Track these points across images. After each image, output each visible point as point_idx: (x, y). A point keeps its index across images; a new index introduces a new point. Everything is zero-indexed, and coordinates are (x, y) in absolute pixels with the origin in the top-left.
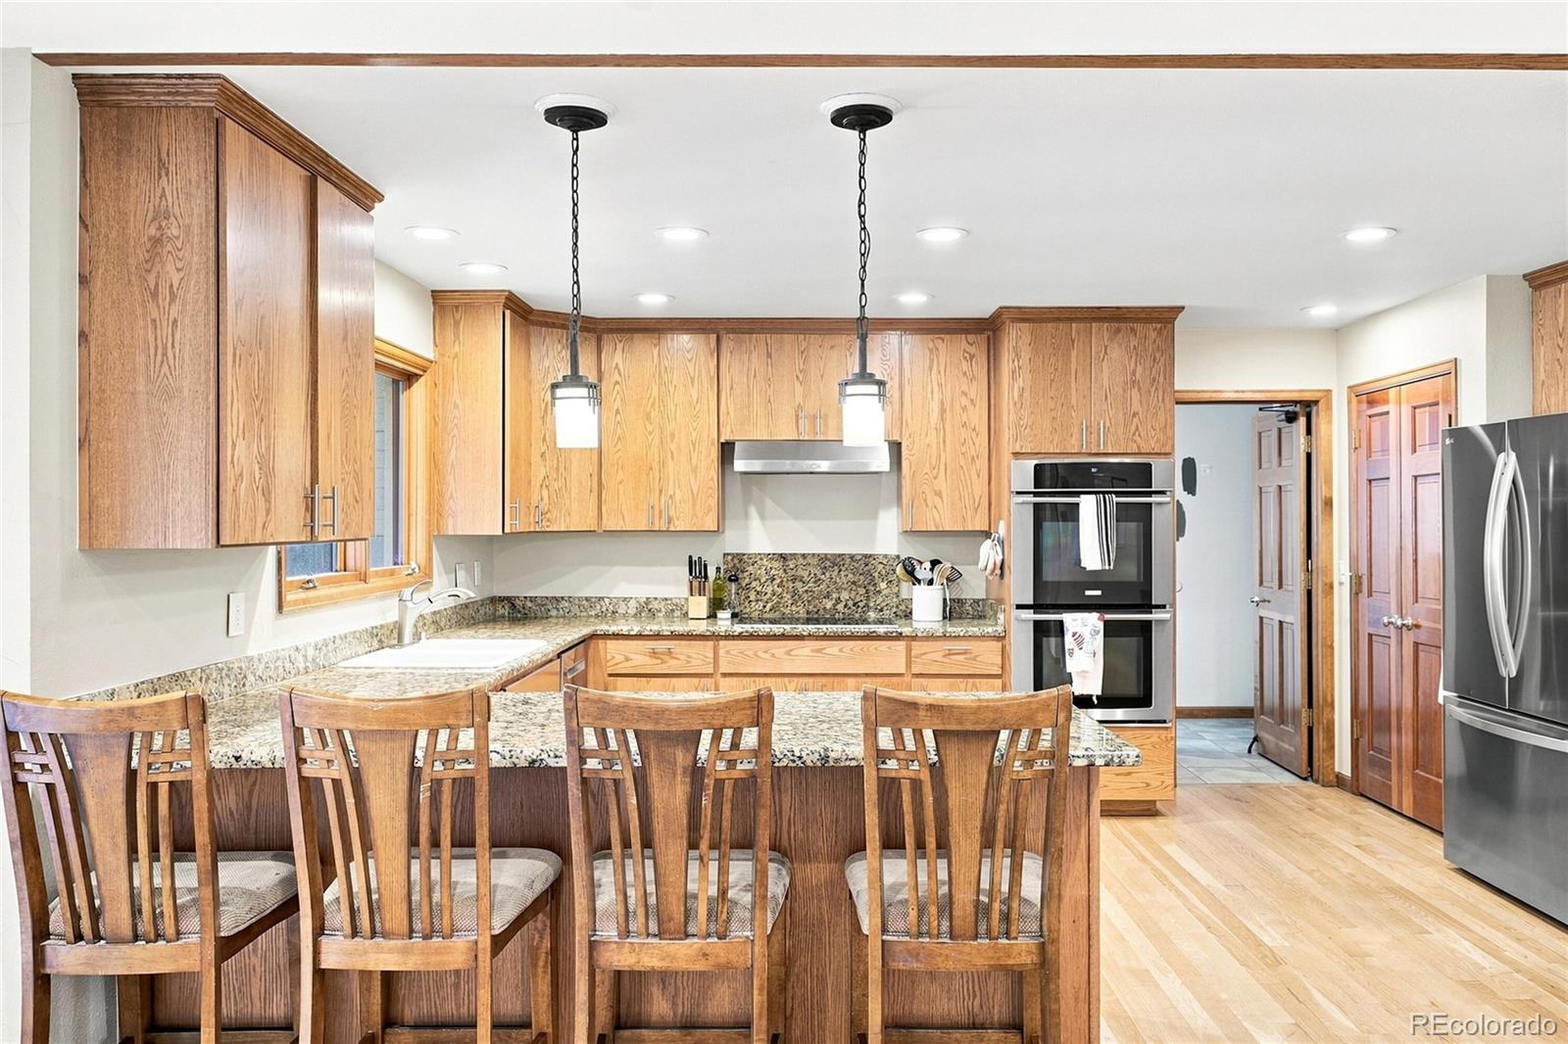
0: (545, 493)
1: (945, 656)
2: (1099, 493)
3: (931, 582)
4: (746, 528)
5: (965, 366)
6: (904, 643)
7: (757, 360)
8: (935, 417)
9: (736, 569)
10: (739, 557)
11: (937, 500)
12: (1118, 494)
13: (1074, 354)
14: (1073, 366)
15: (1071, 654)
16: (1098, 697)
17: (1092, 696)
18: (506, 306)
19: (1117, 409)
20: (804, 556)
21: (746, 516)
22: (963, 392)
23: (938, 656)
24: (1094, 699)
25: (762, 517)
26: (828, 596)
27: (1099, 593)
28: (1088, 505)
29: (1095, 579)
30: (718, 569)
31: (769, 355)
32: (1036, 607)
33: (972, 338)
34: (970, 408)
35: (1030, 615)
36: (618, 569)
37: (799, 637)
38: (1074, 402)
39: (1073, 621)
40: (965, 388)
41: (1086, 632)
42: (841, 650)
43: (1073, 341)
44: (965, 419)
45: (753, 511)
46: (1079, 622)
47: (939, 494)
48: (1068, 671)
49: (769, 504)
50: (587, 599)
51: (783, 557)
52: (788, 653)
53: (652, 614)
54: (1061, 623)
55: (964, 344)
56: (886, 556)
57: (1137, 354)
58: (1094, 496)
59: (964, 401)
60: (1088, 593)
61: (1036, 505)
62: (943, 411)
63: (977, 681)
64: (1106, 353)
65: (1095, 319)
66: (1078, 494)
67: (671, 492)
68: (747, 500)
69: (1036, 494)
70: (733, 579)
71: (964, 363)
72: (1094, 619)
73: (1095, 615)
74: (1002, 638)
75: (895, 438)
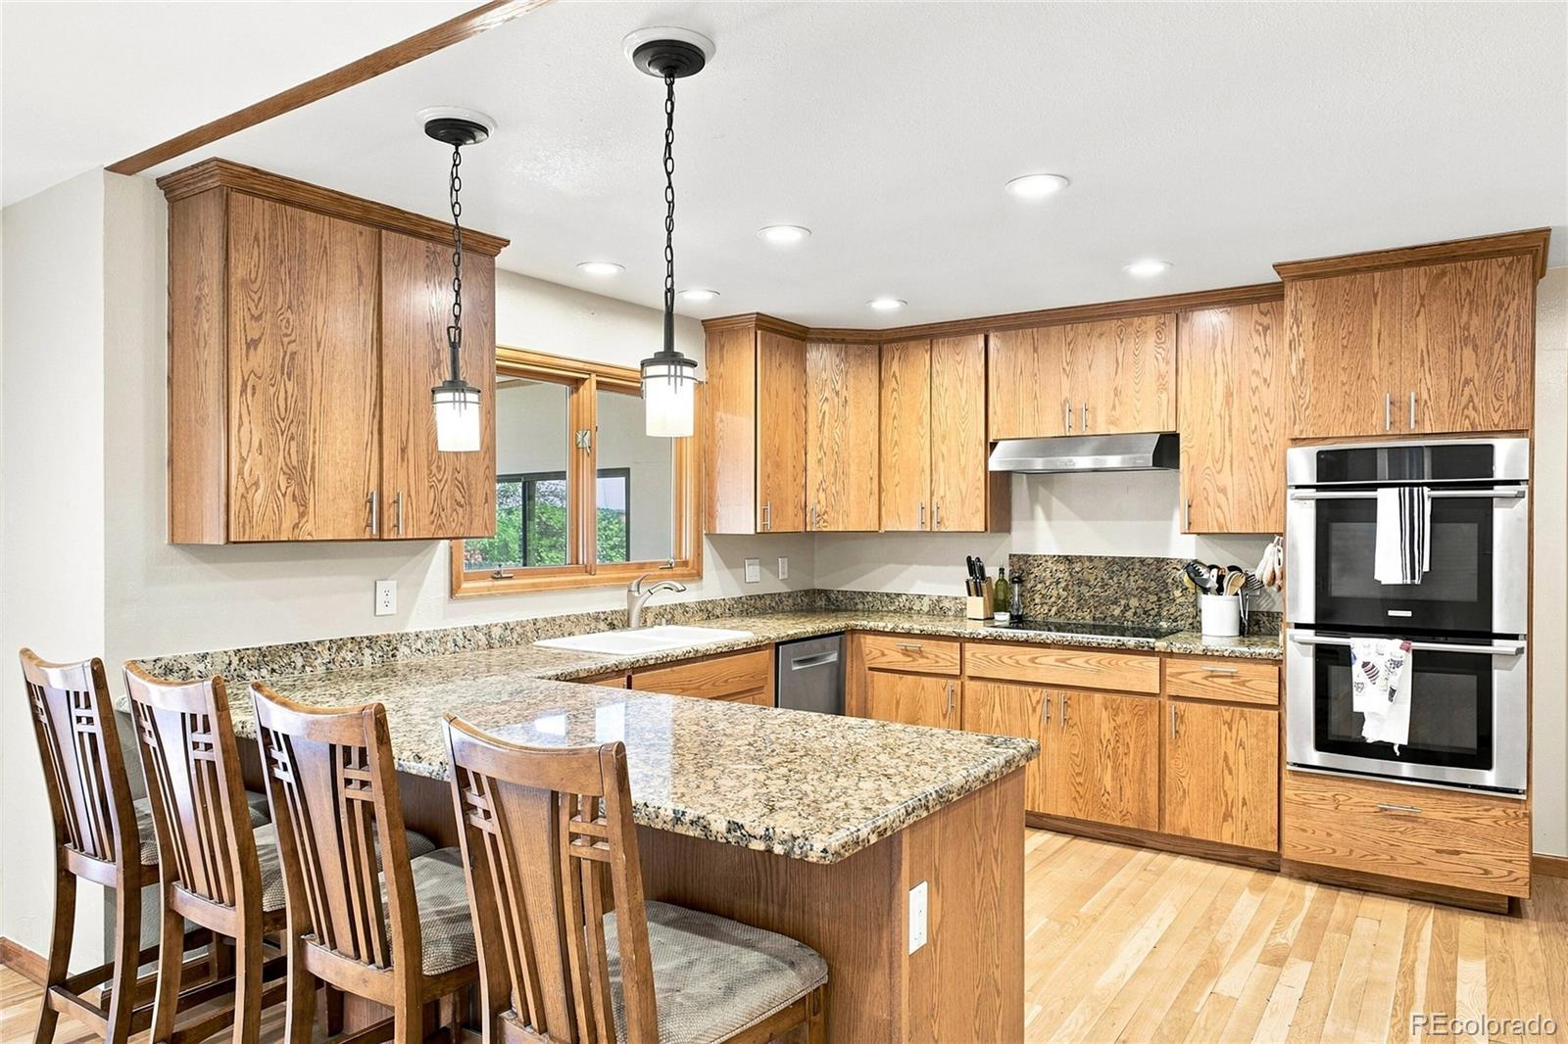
0: (822, 495)
1: (1206, 678)
2: (1404, 485)
3: (1220, 591)
4: (1033, 528)
5: (1257, 341)
6: (1158, 659)
7: (1023, 356)
8: (1218, 403)
9: (1021, 569)
10: (1026, 558)
11: (1221, 496)
12: (1433, 486)
13: (1376, 310)
14: (1376, 326)
15: (1361, 688)
16: (1401, 747)
17: (1393, 744)
18: (758, 327)
19: (1439, 377)
20: (1090, 559)
21: (1032, 517)
22: (1254, 371)
23: (1197, 678)
24: (1396, 749)
25: (1049, 518)
26: (1115, 602)
27: (1409, 614)
28: (1388, 501)
29: (1399, 596)
30: (1002, 570)
31: (1035, 350)
32: (1319, 627)
33: (1264, 306)
34: (1263, 388)
35: (1309, 635)
36: (915, 568)
37: (1043, 645)
38: (1376, 371)
39: (1363, 648)
40: (1256, 366)
41: (1380, 663)
42: (1087, 662)
43: (1375, 296)
44: (1255, 402)
45: (1039, 511)
46: (1373, 649)
47: (1222, 489)
48: (1356, 709)
49: (1055, 502)
50: (888, 595)
51: (1068, 559)
52: (1032, 660)
53: (944, 612)
54: (1348, 648)
55: (1256, 316)
56: (1180, 561)
57: (1471, 302)
58: (1396, 490)
59: (1256, 382)
60: (1391, 613)
61: (1319, 501)
62: (1229, 395)
63: (1246, 710)
64: (1422, 305)
65: (1408, 264)
66: (1375, 487)
67: (942, 494)
68: (1034, 499)
69: (1318, 488)
70: (1020, 581)
71: (1255, 337)
72: (1393, 647)
73: (1398, 642)
74: (1278, 662)
75: (1171, 429)
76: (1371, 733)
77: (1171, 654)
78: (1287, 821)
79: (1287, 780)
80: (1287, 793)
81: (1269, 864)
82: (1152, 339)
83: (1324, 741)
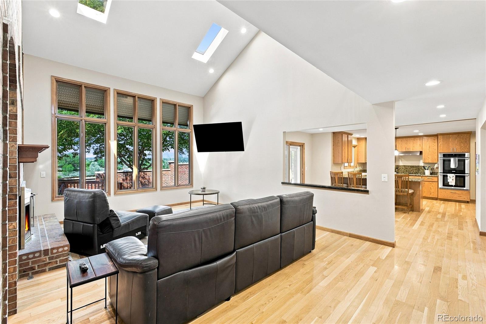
1: (428, 179)
3: (428, 169)
12: (458, 158)
13: (450, 139)
15: (449, 179)
17: (453, 185)
18: (365, 139)
19: (458, 146)
20: (408, 166)
21: (399, 161)
22: (433, 145)
23: (426, 179)
25: (401, 161)
26: (412, 171)
27: (455, 171)
28: (452, 160)
29: (454, 169)
35: (442, 174)
38: (450, 145)
43: (450, 137)
44: (433, 148)
45: (400, 160)
46: (450, 175)
47: (429, 158)
48: (448, 181)
49: (403, 159)
54: (447, 175)
55: (433, 138)
56: (421, 166)
57: (462, 139)
58: (453, 158)
60: (453, 171)
61: (443, 159)
62: (429, 147)
63: (433, 182)
64: (456, 139)
65: (454, 134)
66: (450, 158)
69: (443, 158)
71: (433, 141)
72: (453, 175)
73: (454, 174)
74: (438, 177)
75: (421, 151)
76: (450, 184)
77: (423, 176)
78: (439, 194)
79: (439, 189)
80: (439, 191)
81: (436, 199)
82: (419, 140)
83: (444, 185)
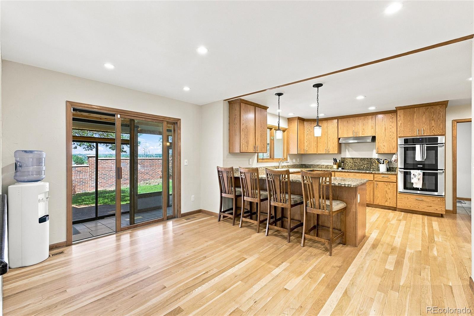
0: (307, 148)
1: (382, 178)
2: (421, 144)
3: (383, 163)
4: (346, 153)
5: (391, 120)
6: (373, 175)
7: (345, 123)
8: (383, 131)
9: (343, 160)
10: (344, 158)
11: (384, 147)
13: (415, 115)
14: (415, 117)
15: (413, 178)
16: (420, 188)
18: (298, 119)
19: (427, 126)
20: (357, 158)
21: (345, 151)
22: (390, 125)
23: (381, 178)
25: (349, 151)
26: (362, 166)
28: (418, 147)
29: (419, 163)
30: (340, 160)
31: (347, 122)
32: (404, 169)
33: (392, 114)
36: (322, 160)
37: (351, 172)
39: (413, 172)
40: (391, 124)
41: (416, 174)
42: (359, 175)
43: (415, 112)
45: (347, 150)
46: (415, 172)
48: (412, 181)
49: (350, 149)
50: (317, 165)
51: (353, 158)
52: (348, 175)
53: (328, 168)
54: (410, 172)
55: (391, 115)
56: (375, 158)
57: (433, 113)
59: (391, 127)
61: (404, 147)
62: (385, 129)
63: (390, 183)
64: (424, 114)
65: (421, 107)
66: (415, 145)
67: (329, 147)
68: (346, 148)
69: (404, 145)
70: (343, 162)
71: (391, 119)
73: (420, 171)
74: (396, 175)
75: (374, 135)
76: (415, 186)
77: (375, 174)
78: (398, 202)
79: (398, 194)
80: (398, 197)
81: (394, 209)
82: (370, 120)
83: (405, 187)
